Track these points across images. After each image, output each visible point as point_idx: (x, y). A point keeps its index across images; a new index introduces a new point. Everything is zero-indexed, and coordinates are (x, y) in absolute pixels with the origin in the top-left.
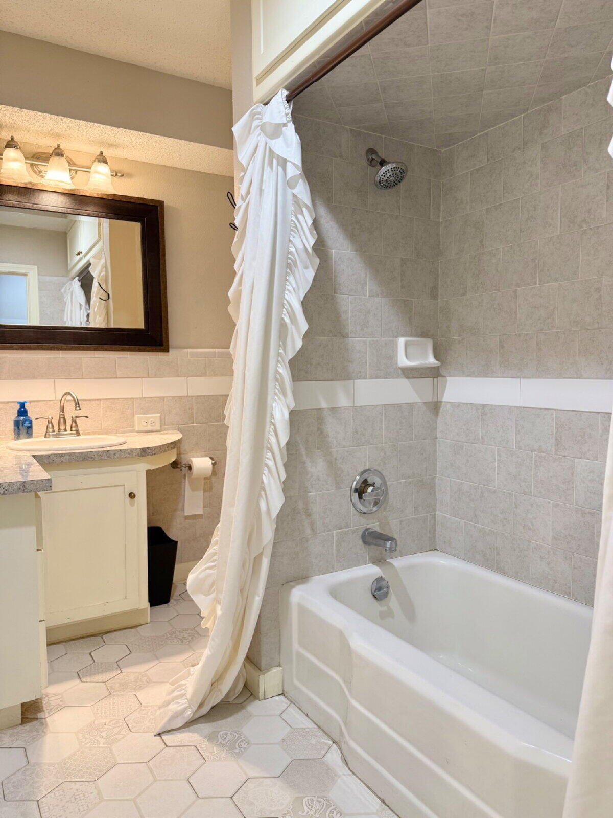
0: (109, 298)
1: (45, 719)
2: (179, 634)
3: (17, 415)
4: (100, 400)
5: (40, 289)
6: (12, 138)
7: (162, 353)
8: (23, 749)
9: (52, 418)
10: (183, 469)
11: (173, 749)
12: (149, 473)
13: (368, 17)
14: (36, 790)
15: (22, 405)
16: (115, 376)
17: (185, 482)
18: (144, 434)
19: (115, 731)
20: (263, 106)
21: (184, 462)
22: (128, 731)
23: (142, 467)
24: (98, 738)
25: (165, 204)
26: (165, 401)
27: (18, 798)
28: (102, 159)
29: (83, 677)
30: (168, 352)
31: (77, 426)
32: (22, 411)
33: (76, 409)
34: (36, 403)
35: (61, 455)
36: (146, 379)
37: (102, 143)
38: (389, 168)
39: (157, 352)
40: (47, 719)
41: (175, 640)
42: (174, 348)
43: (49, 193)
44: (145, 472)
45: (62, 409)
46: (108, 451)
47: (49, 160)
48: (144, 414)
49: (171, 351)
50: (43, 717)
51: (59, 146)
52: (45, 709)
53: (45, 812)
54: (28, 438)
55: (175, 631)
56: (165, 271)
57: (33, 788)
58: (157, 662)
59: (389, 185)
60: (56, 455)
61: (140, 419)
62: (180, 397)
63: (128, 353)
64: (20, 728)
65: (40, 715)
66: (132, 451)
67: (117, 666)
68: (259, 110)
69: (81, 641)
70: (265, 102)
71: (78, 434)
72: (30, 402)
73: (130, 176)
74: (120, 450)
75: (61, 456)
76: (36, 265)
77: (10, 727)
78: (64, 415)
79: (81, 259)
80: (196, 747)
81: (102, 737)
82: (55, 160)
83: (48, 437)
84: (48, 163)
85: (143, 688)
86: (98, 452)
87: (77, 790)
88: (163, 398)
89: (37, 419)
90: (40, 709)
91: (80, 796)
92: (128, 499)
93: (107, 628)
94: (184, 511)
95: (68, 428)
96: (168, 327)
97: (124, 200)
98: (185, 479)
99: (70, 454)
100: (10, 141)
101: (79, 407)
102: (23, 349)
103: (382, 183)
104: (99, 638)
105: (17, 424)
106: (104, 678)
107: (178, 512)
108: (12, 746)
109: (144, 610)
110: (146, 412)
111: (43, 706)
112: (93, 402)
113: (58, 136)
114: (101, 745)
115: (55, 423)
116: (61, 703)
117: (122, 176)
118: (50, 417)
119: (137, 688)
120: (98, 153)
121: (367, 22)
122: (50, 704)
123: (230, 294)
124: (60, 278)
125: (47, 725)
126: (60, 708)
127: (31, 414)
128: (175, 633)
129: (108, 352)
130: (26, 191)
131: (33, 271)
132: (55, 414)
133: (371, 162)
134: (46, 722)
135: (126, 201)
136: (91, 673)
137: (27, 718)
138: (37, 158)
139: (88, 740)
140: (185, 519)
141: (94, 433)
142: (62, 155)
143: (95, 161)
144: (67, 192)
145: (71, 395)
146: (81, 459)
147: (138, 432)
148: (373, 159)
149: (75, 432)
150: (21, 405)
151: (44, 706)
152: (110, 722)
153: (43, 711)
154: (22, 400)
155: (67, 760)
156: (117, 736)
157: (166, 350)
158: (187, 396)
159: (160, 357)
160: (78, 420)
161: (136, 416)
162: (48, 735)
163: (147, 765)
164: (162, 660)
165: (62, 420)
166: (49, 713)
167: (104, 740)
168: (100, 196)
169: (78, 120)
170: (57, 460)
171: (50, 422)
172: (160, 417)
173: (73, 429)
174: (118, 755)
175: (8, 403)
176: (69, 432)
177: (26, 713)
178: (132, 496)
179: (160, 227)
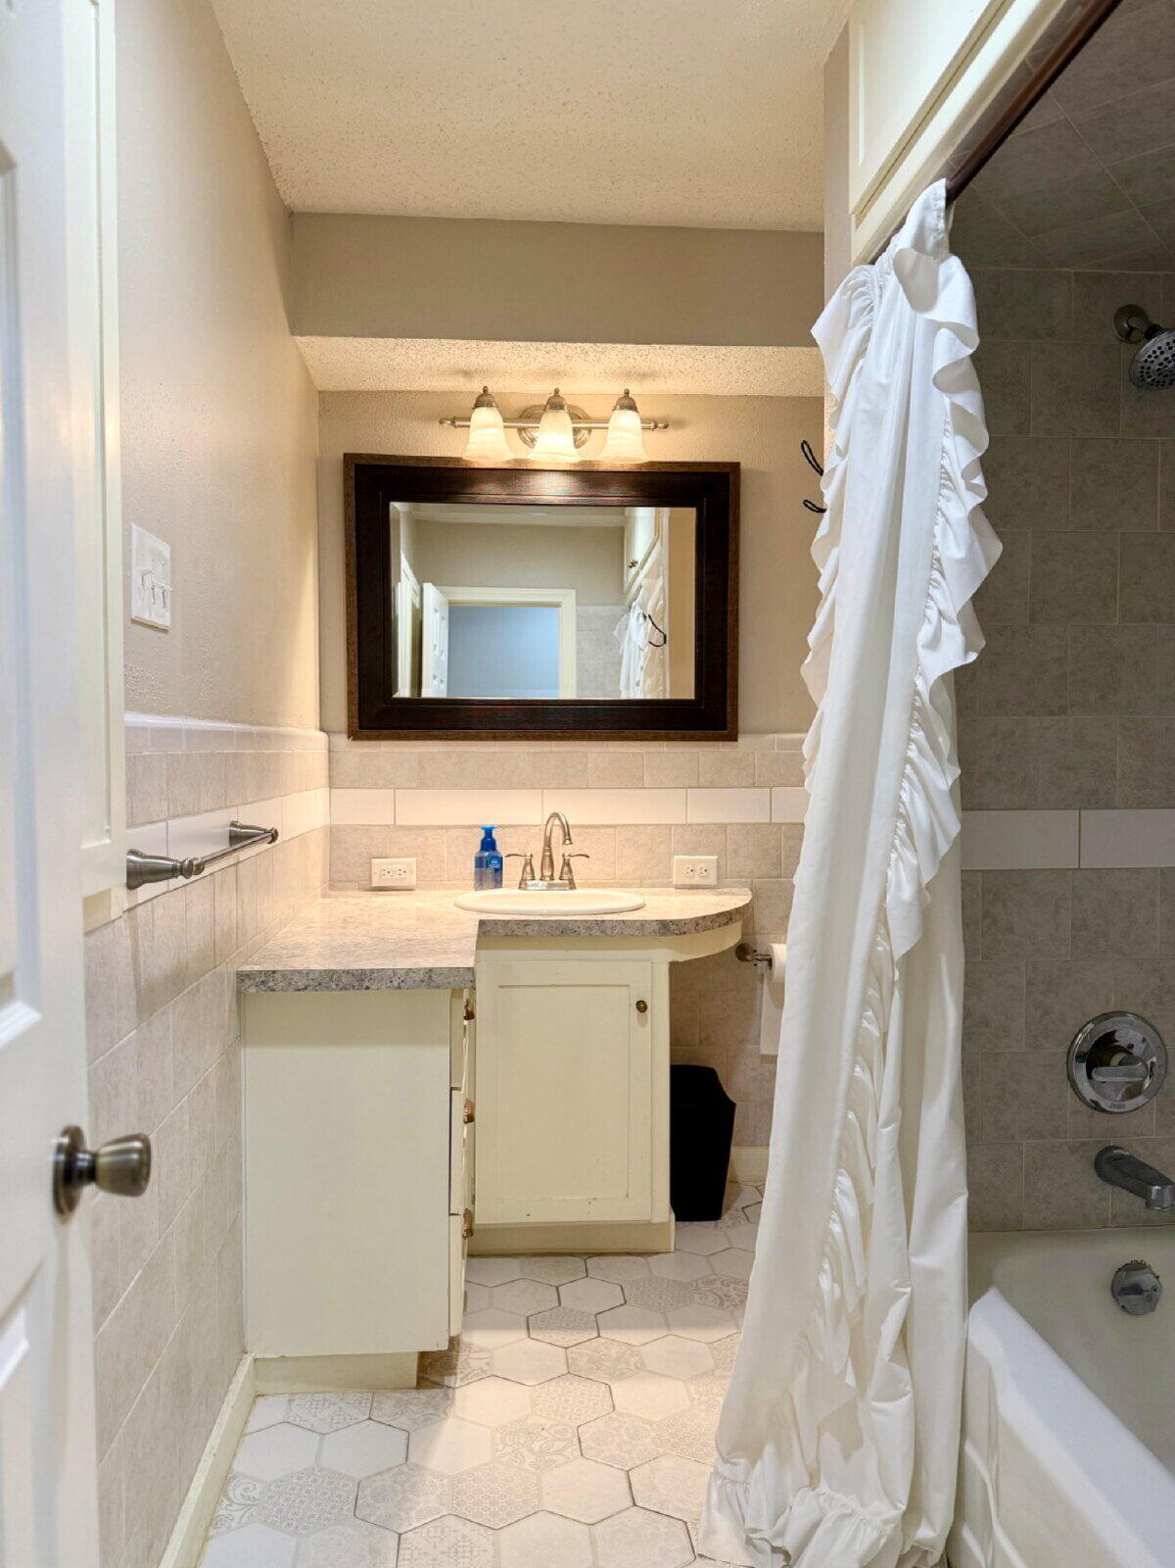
0: (665, 642)
1: (454, 1389)
2: (720, 1286)
3: (479, 849)
4: (614, 827)
5: (579, 629)
6: (485, 390)
7: (725, 743)
8: (404, 1433)
9: (531, 856)
10: (759, 964)
11: (645, 1514)
12: (674, 967)
13: (1035, 48)
14: (403, 1514)
15: (489, 832)
16: (640, 786)
17: (762, 990)
18: (687, 891)
19: (558, 1445)
20: (869, 267)
21: (761, 950)
22: (577, 1453)
23: (662, 957)
24: (524, 1451)
25: (743, 466)
26: (728, 831)
27: (372, 1519)
28: (628, 403)
29: (534, 1328)
30: (736, 740)
31: (570, 871)
32: (488, 843)
33: (564, 843)
34: (512, 830)
35: (526, 923)
36: (694, 790)
37: (628, 375)
38: (1163, 344)
39: (716, 740)
40: (457, 1391)
41: (711, 1298)
42: (744, 733)
43: (543, 473)
44: (668, 965)
45: (548, 842)
46: (603, 921)
47: (540, 419)
48: (689, 854)
49: (741, 739)
50: (452, 1385)
51: (557, 391)
52: (459, 1371)
53: (404, 1560)
54: (496, 887)
55: (715, 1280)
56: (736, 592)
57: (400, 1509)
58: (666, 1333)
59: (1168, 380)
60: (518, 922)
61: (682, 864)
62: (757, 826)
63: (665, 743)
64: (414, 1394)
65: (447, 1381)
66: (643, 923)
67: (596, 1323)
68: (861, 278)
69: (551, 1260)
70: (870, 259)
71: (572, 885)
72: (503, 827)
73: (680, 424)
74: (623, 921)
75: (526, 925)
76: (573, 588)
77: (401, 1389)
78: (550, 850)
79: (637, 574)
80: (686, 1523)
81: (531, 1451)
82: (549, 418)
83: (525, 889)
84: (538, 423)
85: (626, 1378)
86: (587, 921)
87: (464, 1537)
88: (723, 827)
89: (509, 855)
90: (451, 1369)
91: (466, 1549)
92: (635, 1011)
93: (594, 1246)
94: (759, 1044)
95: (557, 875)
96: (737, 694)
97: (669, 470)
98: (762, 983)
99: (540, 923)
100: (481, 396)
101: (570, 840)
102: (495, 738)
103: (1149, 377)
104: (579, 1261)
105: (480, 863)
106: (567, 1340)
107: (749, 1047)
108: (394, 1423)
109: (664, 1225)
110: (693, 851)
111: (456, 1365)
112: (603, 831)
113: (557, 374)
114: (526, 1466)
115: (537, 863)
116: (486, 1368)
117: (666, 427)
118: (529, 854)
119: (617, 1373)
120: (622, 394)
121: (1034, 57)
122: (468, 1364)
123: (811, 638)
124: (609, 607)
125: (453, 1400)
126: (483, 1376)
127: (502, 849)
128: (712, 1282)
129: (631, 743)
130: (512, 475)
131: (568, 598)
132: (537, 848)
133: (1127, 336)
134: (454, 1394)
135: (672, 470)
136: (547, 1325)
137: (427, 1379)
138: (523, 418)
139: (508, 1449)
140: (762, 1062)
141: (604, 886)
142: (561, 407)
143: (615, 409)
144: (572, 468)
145: (560, 819)
146: (558, 933)
147: (677, 887)
148: (1132, 329)
149: (567, 882)
150: (486, 832)
151: (459, 1367)
152: (551, 1426)
153: (455, 1374)
154: (488, 824)
155: (465, 1476)
156: (554, 1457)
157: (733, 737)
158: (770, 824)
159: (721, 750)
160: (573, 861)
161: (676, 857)
162: (449, 1421)
163: (589, 1530)
164: (674, 1332)
165: (547, 860)
166: (462, 1379)
167: (530, 1458)
168: (626, 469)
169: (580, 344)
170: (519, 932)
171: (528, 863)
172: (718, 860)
173: (565, 877)
174: (548, 1494)
175: (469, 827)
176: (557, 881)
177: (429, 1369)
178: (642, 1007)
179: (731, 512)
